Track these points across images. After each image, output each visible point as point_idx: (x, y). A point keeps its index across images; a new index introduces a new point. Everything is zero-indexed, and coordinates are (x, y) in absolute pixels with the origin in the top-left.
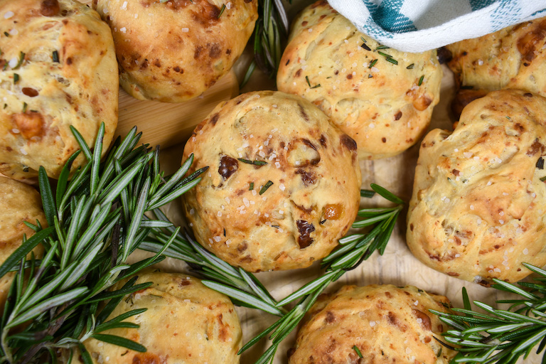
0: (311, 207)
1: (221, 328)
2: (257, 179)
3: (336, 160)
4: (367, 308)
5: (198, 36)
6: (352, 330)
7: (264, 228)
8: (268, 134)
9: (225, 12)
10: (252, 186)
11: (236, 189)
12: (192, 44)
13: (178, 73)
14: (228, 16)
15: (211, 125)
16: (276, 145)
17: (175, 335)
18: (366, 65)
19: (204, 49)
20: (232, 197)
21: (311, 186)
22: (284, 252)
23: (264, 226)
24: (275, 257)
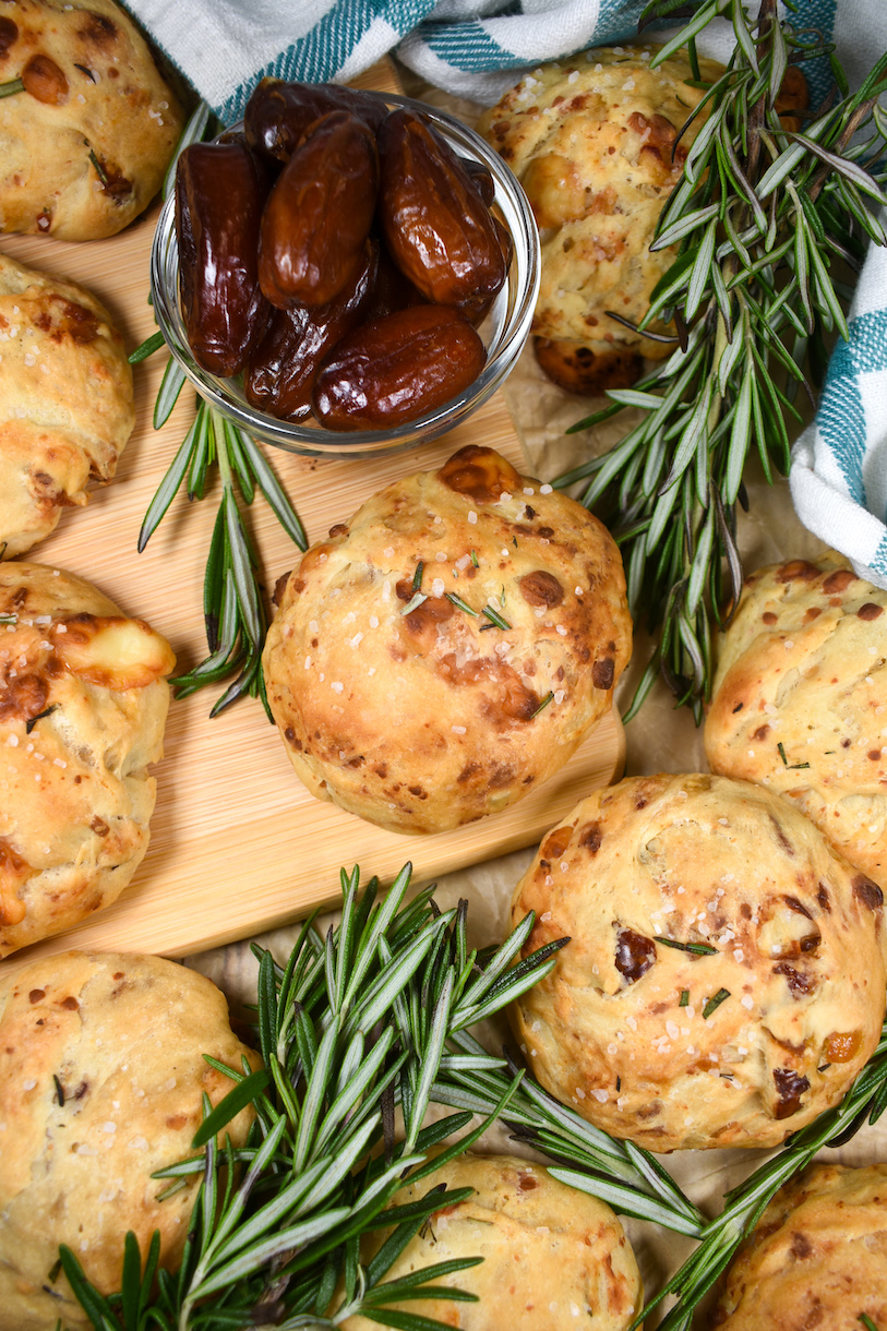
0: (805, 1040)
1: (611, 1284)
2: (696, 983)
3: (849, 937)
4: (879, 1228)
7: (702, 1078)
8: (715, 886)
10: (684, 998)
11: (650, 1001)
15: (584, 853)
16: (733, 910)
17: (530, 1309)
20: (642, 1016)
21: (806, 999)
22: (735, 1123)
23: (704, 1074)
24: (714, 1131)
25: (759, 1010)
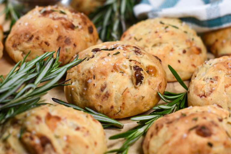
2: (112, 53)
10: (109, 55)
11: (101, 57)
16: (120, 45)
18: (163, 28)
21: (139, 55)
22: (127, 88)
23: (116, 72)
24: (122, 92)
25: (128, 56)
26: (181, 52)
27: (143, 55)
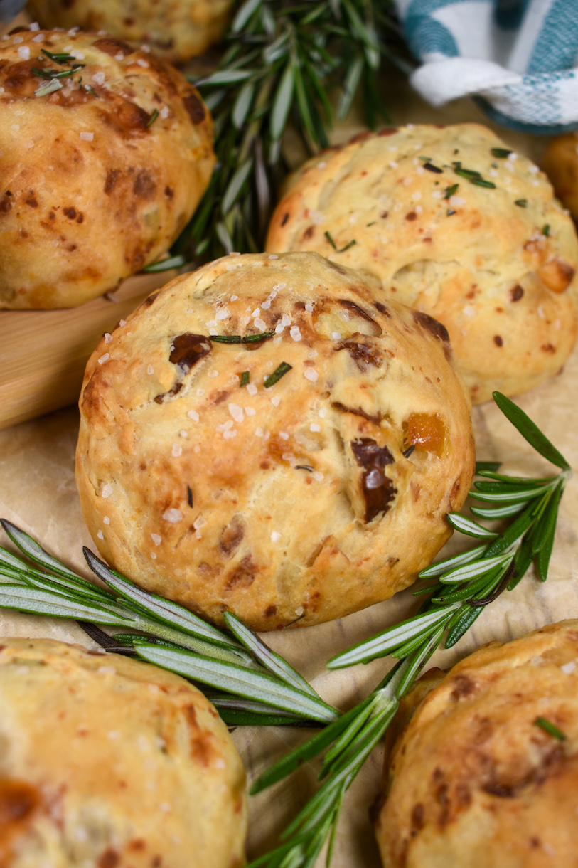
0: (379, 413)
1: (195, 735)
2: (256, 365)
3: (413, 338)
5: (110, 151)
6: (524, 692)
7: (278, 475)
8: (267, 293)
9: (159, 121)
10: (245, 379)
11: (210, 390)
12: (99, 164)
13: (73, 222)
14: (166, 128)
16: (287, 307)
17: (83, 734)
18: (438, 195)
19: (124, 177)
20: (204, 408)
21: (372, 370)
22: (328, 538)
23: (280, 469)
24: (308, 556)
25: (325, 384)
26: (505, 299)
27: (388, 365)
